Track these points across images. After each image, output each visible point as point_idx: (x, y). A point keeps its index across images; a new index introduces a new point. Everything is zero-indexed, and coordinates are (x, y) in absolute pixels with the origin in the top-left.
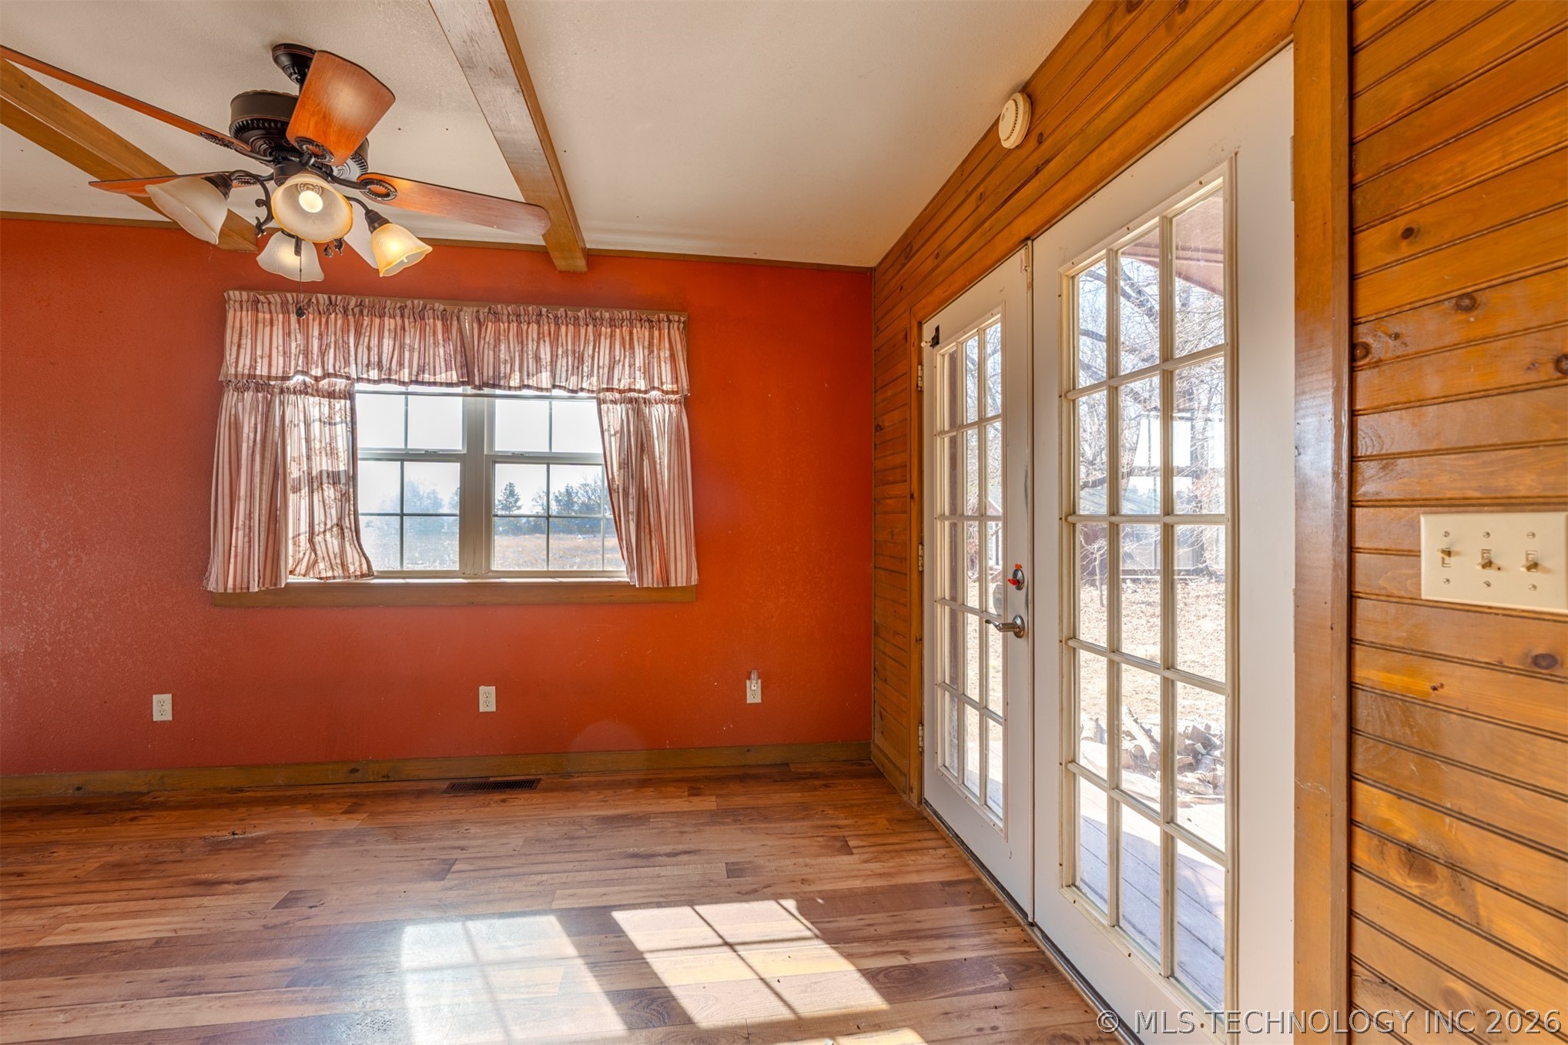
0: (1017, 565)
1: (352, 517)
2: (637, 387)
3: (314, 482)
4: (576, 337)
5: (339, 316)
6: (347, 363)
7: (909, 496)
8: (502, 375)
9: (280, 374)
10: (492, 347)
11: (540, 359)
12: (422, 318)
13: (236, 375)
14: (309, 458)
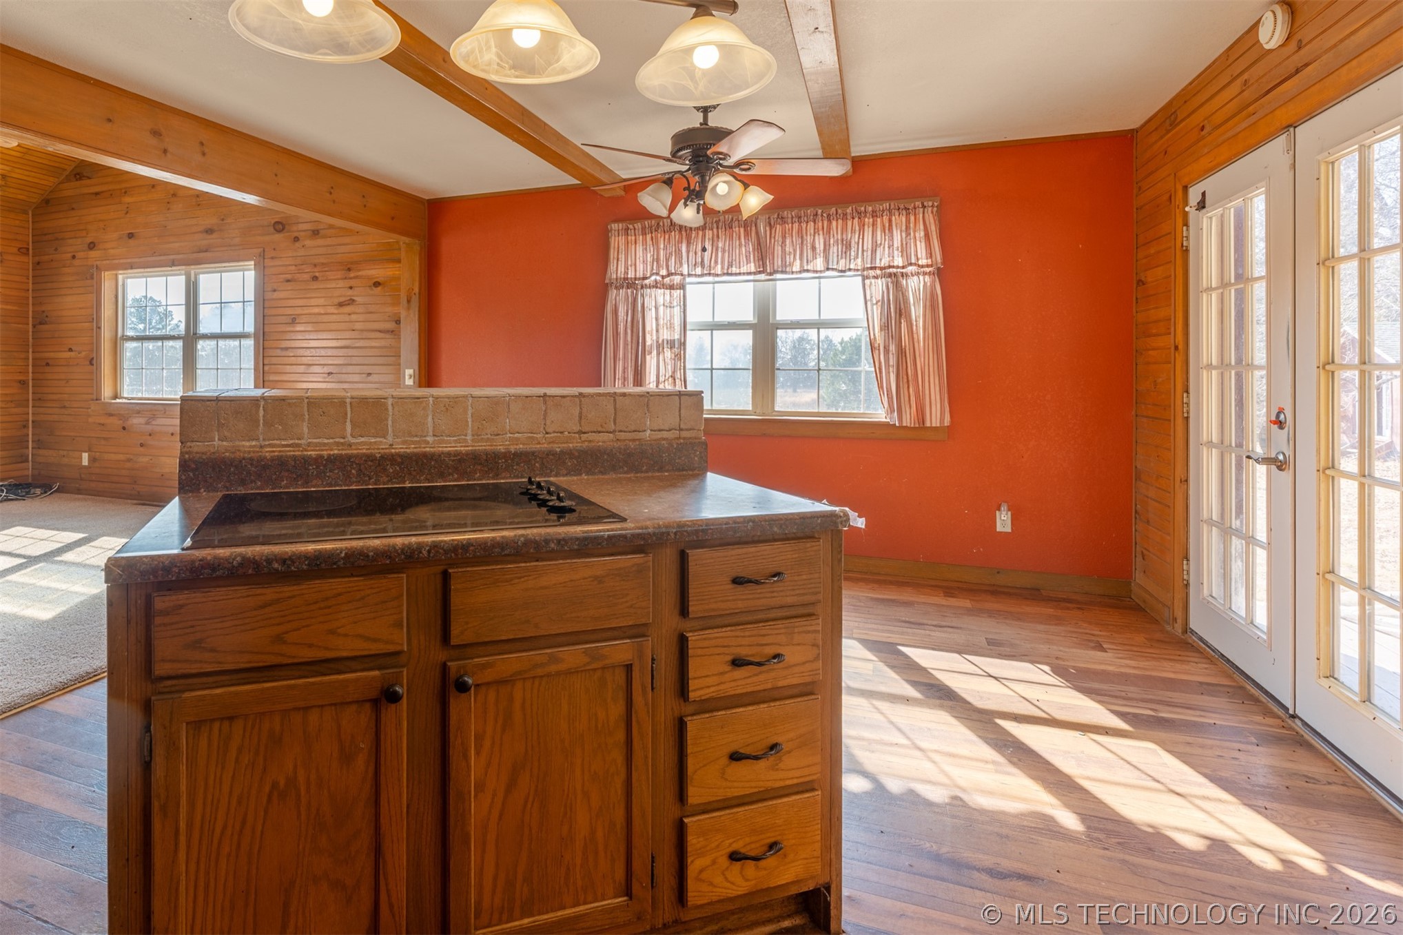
0: (1279, 408)
1: (682, 371)
2: (896, 264)
3: (660, 347)
4: (844, 229)
5: (677, 232)
6: (681, 264)
7: (1173, 348)
8: (788, 263)
9: (642, 276)
10: (780, 243)
11: (815, 248)
12: (731, 228)
13: (617, 279)
14: (657, 331)
